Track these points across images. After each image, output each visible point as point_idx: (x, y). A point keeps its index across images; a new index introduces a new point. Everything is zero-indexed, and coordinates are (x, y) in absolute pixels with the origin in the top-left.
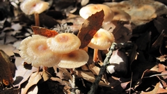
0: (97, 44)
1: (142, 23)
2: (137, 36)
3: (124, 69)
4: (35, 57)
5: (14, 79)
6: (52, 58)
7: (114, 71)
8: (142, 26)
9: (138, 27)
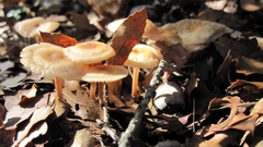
0: (138, 61)
1: (197, 48)
2: (192, 66)
3: (180, 100)
4: (46, 66)
5: (5, 122)
6: (73, 68)
7: (165, 104)
8: (199, 52)
9: (193, 53)
